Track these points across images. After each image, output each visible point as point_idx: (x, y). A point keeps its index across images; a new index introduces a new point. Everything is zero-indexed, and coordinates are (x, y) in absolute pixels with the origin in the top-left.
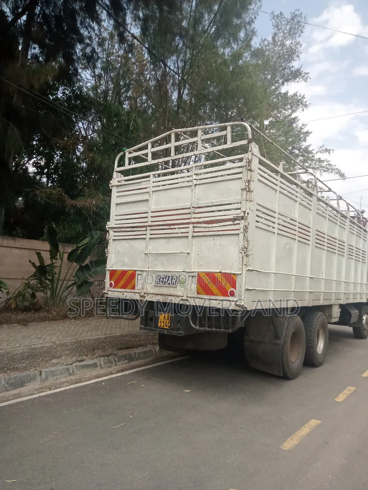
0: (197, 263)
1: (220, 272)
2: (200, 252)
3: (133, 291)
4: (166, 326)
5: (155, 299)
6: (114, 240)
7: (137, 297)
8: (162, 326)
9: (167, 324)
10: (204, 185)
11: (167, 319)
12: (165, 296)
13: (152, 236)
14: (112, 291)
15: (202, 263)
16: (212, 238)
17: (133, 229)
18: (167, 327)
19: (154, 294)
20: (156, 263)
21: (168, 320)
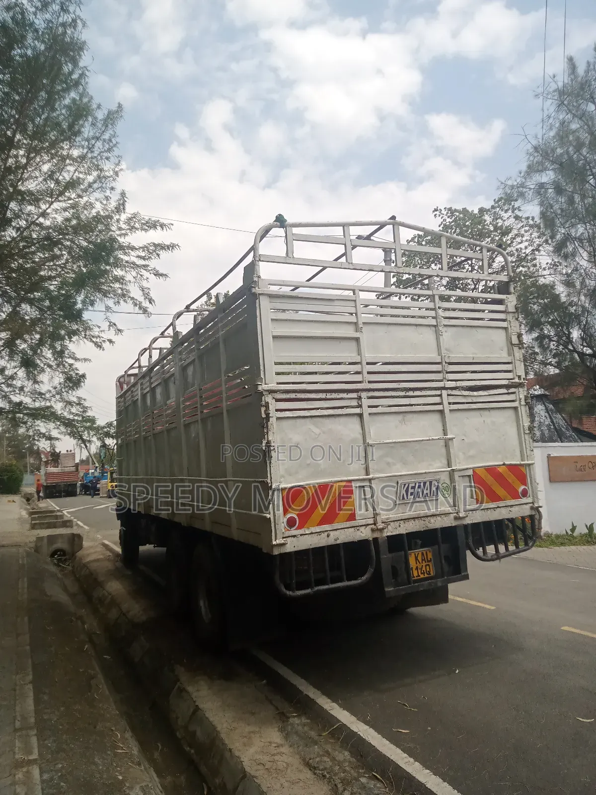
0: (464, 453)
1: (504, 464)
2: (465, 436)
3: (353, 523)
4: (423, 573)
5: (404, 529)
6: (278, 419)
7: (365, 534)
8: (417, 577)
9: (424, 569)
10: (454, 329)
11: (422, 560)
12: (423, 519)
13: (374, 410)
14: (294, 536)
15: (472, 453)
16: (477, 413)
17: (329, 396)
18: (426, 574)
19: (402, 520)
20: (389, 460)
21: (424, 562)
